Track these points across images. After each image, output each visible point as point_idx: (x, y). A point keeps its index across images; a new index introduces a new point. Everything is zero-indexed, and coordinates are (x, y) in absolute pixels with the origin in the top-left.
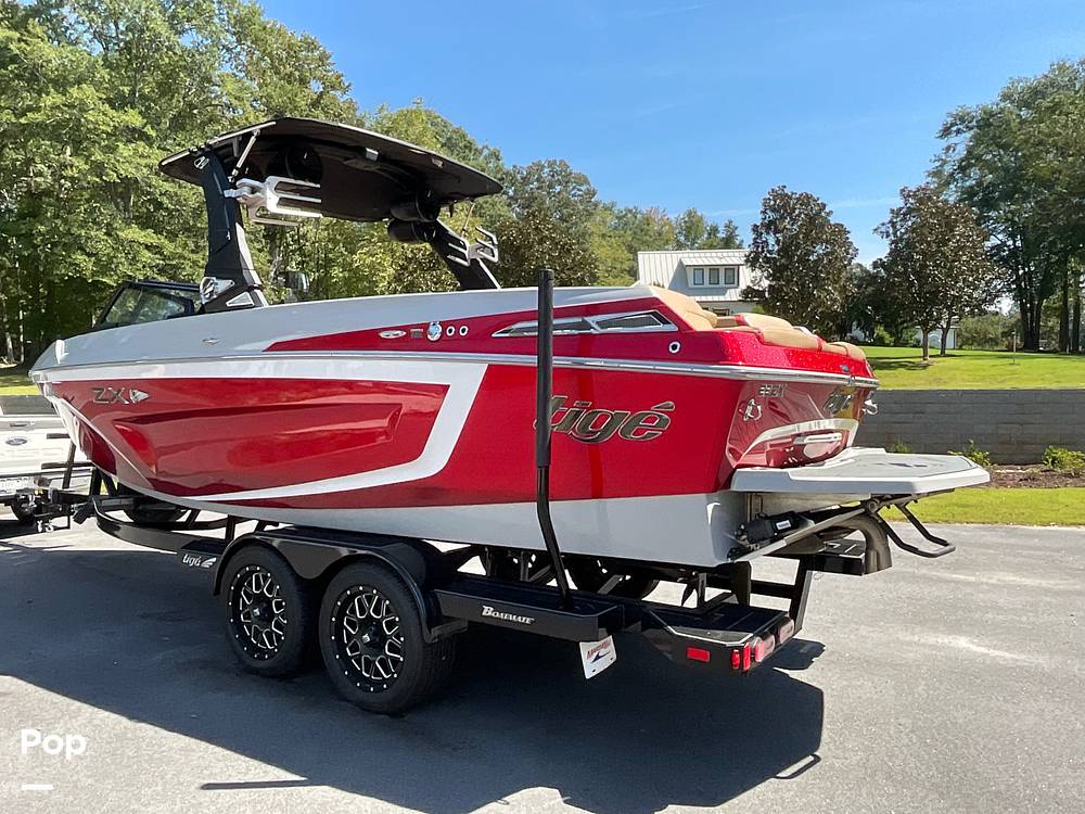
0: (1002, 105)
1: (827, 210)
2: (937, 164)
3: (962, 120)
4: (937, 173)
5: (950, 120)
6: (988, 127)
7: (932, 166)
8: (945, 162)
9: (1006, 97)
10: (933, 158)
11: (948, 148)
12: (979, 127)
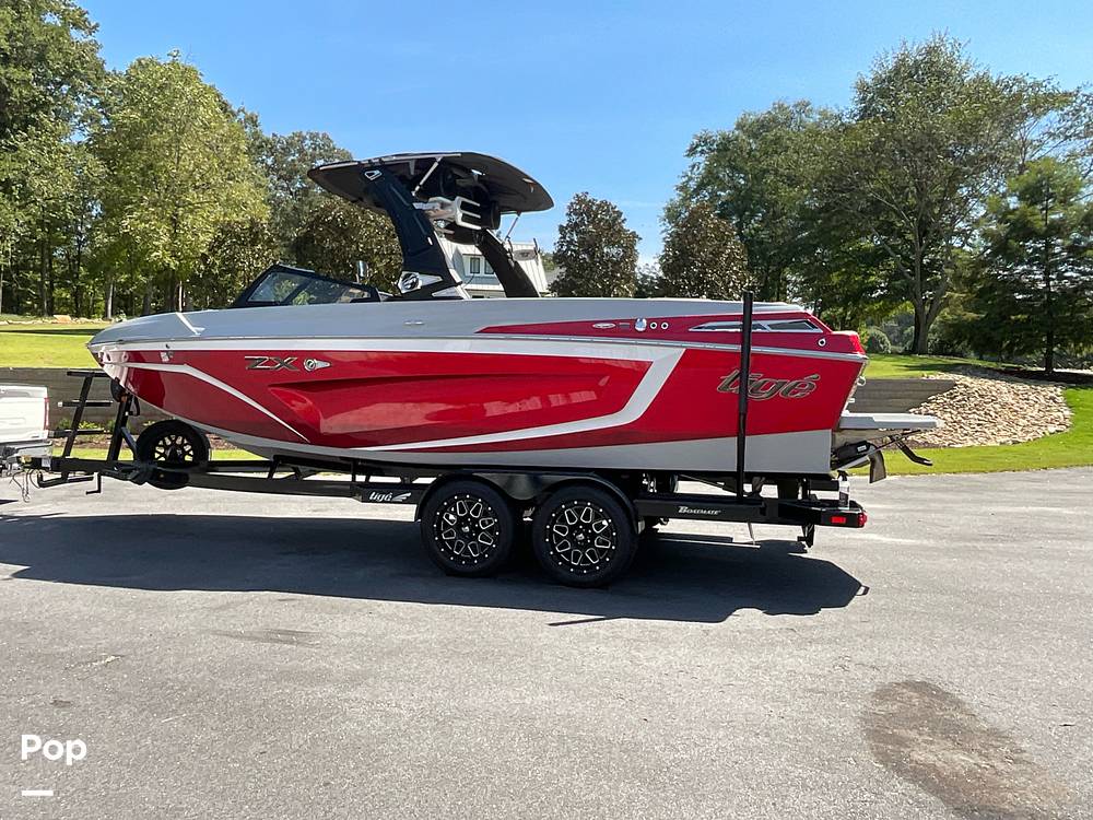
0: (737, 132)
1: (622, 218)
2: (684, 180)
3: (705, 142)
4: (683, 188)
5: (695, 141)
6: (724, 152)
7: (680, 182)
8: (690, 179)
9: (740, 126)
10: (681, 174)
11: (693, 166)
12: (718, 150)
